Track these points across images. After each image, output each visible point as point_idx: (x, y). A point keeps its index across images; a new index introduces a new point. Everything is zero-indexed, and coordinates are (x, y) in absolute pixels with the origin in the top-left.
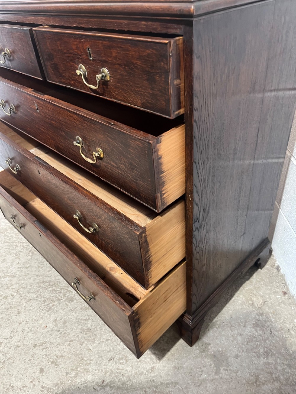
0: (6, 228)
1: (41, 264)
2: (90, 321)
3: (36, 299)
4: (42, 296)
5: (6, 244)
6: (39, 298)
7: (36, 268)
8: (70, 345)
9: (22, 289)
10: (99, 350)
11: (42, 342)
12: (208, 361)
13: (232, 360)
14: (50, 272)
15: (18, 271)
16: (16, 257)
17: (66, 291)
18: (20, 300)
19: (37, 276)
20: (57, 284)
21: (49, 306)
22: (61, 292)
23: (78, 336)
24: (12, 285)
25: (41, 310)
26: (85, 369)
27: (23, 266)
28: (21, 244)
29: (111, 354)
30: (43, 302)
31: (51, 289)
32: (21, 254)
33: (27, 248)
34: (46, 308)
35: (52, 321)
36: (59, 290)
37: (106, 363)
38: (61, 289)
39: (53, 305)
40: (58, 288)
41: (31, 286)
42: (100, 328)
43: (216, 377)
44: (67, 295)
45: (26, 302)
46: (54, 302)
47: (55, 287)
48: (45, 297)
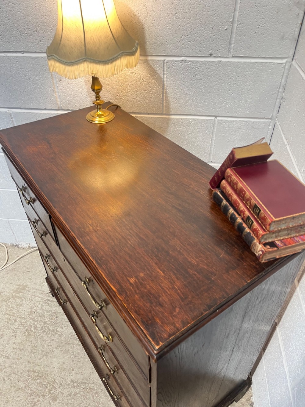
0: (9, 296)
1: (34, 349)
3: (24, 389)
4: (29, 387)
5: (6, 316)
6: (27, 389)
7: (29, 352)
9: (13, 375)
14: (41, 360)
15: (13, 352)
16: (13, 334)
17: (52, 387)
18: (10, 387)
19: (29, 362)
20: (45, 377)
21: (34, 400)
22: (47, 387)
24: (5, 368)
25: (26, 404)
27: (18, 347)
30: (29, 395)
31: (38, 381)
32: (18, 331)
33: (24, 325)
34: (31, 402)
36: (45, 384)
39: (38, 401)
40: (45, 382)
41: (21, 373)
44: (52, 392)
45: (14, 391)
46: (39, 397)
47: (42, 380)
48: (32, 389)
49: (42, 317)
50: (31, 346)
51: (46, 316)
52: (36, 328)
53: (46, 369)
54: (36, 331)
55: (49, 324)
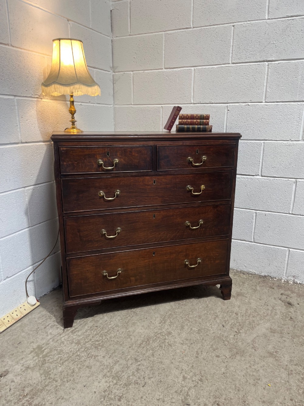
0: (40, 361)
2: (193, 328)
3: (154, 351)
4: (154, 348)
7: (120, 346)
8: (205, 341)
10: (216, 329)
11: (195, 353)
12: (240, 297)
13: (241, 291)
14: (133, 339)
15: (113, 358)
17: (159, 334)
19: (130, 347)
20: (149, 337)
21: (167, 345)
22: (159, 337)
23: (201, 336)
26: (225, 337)
27: (110, 354)
28: (78, 352)
29: (221, 325)
31: (151, 342)
33: (88, 349)
35: (182, 345)
36: (155, 338)
37: (225, 329)
38: (156, 336)
41: (138, 352)
42: (201, 325)
43: (248, 298)
44: (164, 334)
45: (153, 357)
46: (165, 342)
47: (151, 339)
48: (156, 346)
49: (89, 336)
50: (115, 345)
51: (90, 333)
52: (97, 341)
53: (143, 336)
54: (101, 341)
55: (100, 332)
